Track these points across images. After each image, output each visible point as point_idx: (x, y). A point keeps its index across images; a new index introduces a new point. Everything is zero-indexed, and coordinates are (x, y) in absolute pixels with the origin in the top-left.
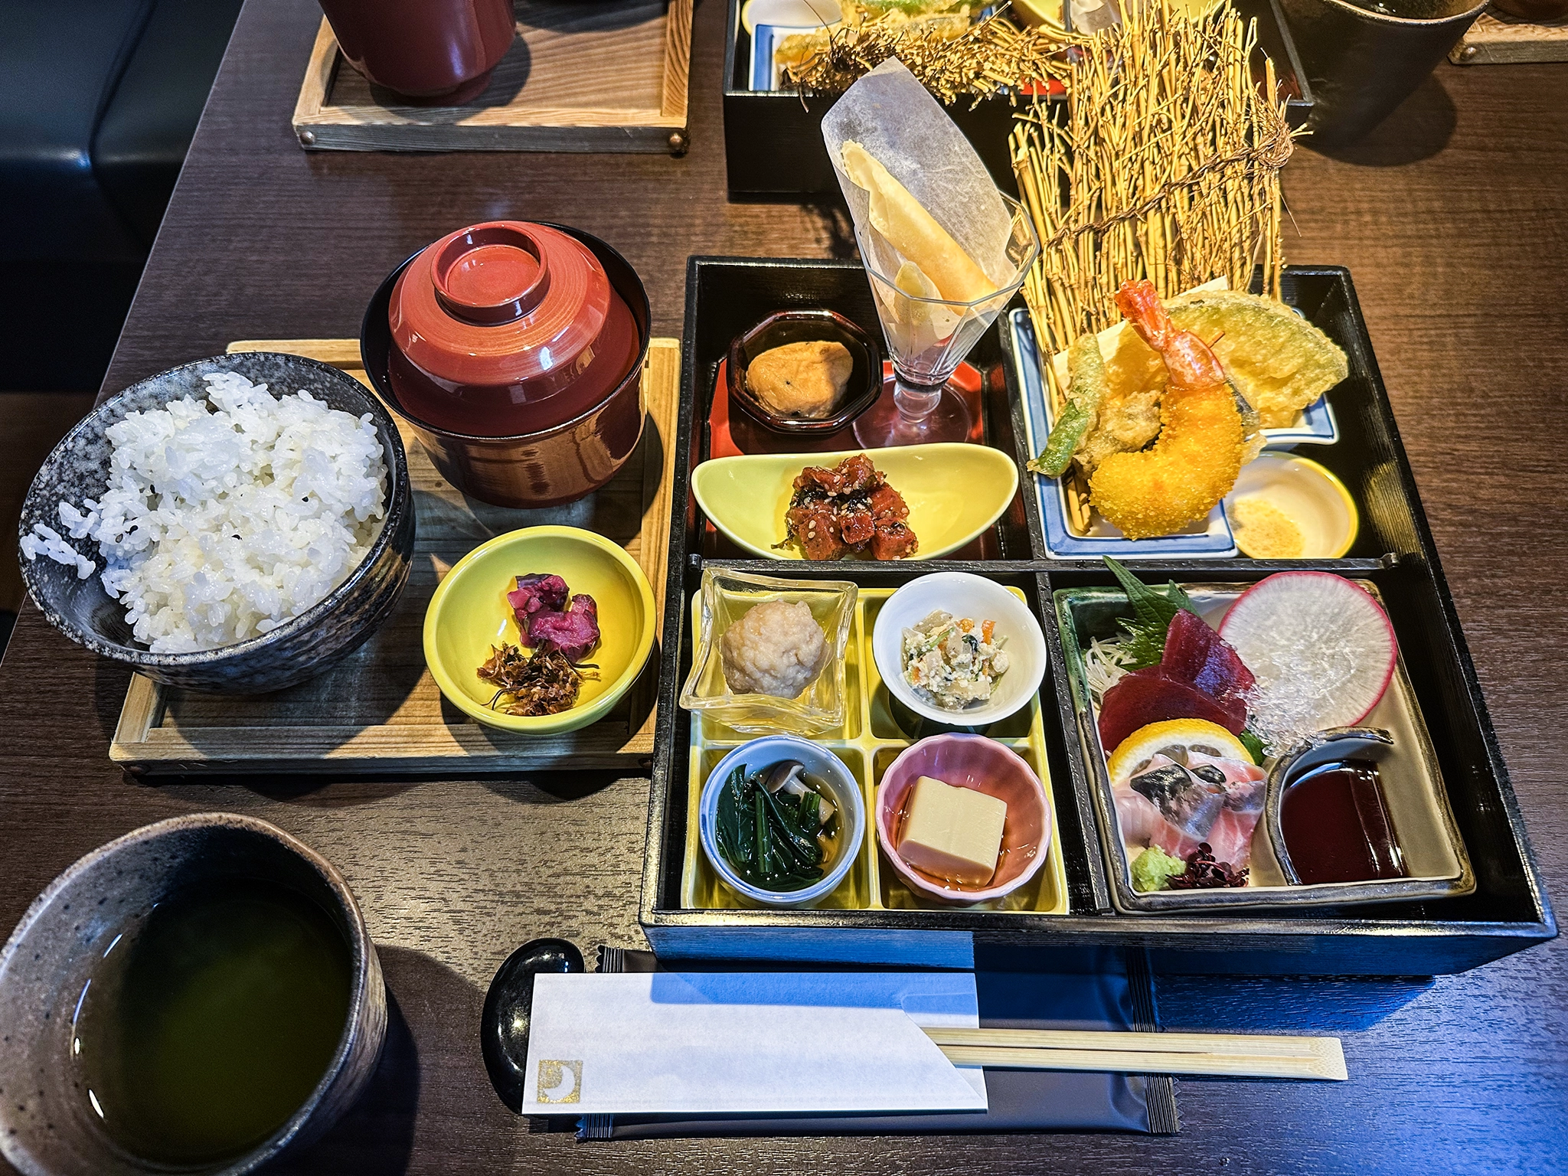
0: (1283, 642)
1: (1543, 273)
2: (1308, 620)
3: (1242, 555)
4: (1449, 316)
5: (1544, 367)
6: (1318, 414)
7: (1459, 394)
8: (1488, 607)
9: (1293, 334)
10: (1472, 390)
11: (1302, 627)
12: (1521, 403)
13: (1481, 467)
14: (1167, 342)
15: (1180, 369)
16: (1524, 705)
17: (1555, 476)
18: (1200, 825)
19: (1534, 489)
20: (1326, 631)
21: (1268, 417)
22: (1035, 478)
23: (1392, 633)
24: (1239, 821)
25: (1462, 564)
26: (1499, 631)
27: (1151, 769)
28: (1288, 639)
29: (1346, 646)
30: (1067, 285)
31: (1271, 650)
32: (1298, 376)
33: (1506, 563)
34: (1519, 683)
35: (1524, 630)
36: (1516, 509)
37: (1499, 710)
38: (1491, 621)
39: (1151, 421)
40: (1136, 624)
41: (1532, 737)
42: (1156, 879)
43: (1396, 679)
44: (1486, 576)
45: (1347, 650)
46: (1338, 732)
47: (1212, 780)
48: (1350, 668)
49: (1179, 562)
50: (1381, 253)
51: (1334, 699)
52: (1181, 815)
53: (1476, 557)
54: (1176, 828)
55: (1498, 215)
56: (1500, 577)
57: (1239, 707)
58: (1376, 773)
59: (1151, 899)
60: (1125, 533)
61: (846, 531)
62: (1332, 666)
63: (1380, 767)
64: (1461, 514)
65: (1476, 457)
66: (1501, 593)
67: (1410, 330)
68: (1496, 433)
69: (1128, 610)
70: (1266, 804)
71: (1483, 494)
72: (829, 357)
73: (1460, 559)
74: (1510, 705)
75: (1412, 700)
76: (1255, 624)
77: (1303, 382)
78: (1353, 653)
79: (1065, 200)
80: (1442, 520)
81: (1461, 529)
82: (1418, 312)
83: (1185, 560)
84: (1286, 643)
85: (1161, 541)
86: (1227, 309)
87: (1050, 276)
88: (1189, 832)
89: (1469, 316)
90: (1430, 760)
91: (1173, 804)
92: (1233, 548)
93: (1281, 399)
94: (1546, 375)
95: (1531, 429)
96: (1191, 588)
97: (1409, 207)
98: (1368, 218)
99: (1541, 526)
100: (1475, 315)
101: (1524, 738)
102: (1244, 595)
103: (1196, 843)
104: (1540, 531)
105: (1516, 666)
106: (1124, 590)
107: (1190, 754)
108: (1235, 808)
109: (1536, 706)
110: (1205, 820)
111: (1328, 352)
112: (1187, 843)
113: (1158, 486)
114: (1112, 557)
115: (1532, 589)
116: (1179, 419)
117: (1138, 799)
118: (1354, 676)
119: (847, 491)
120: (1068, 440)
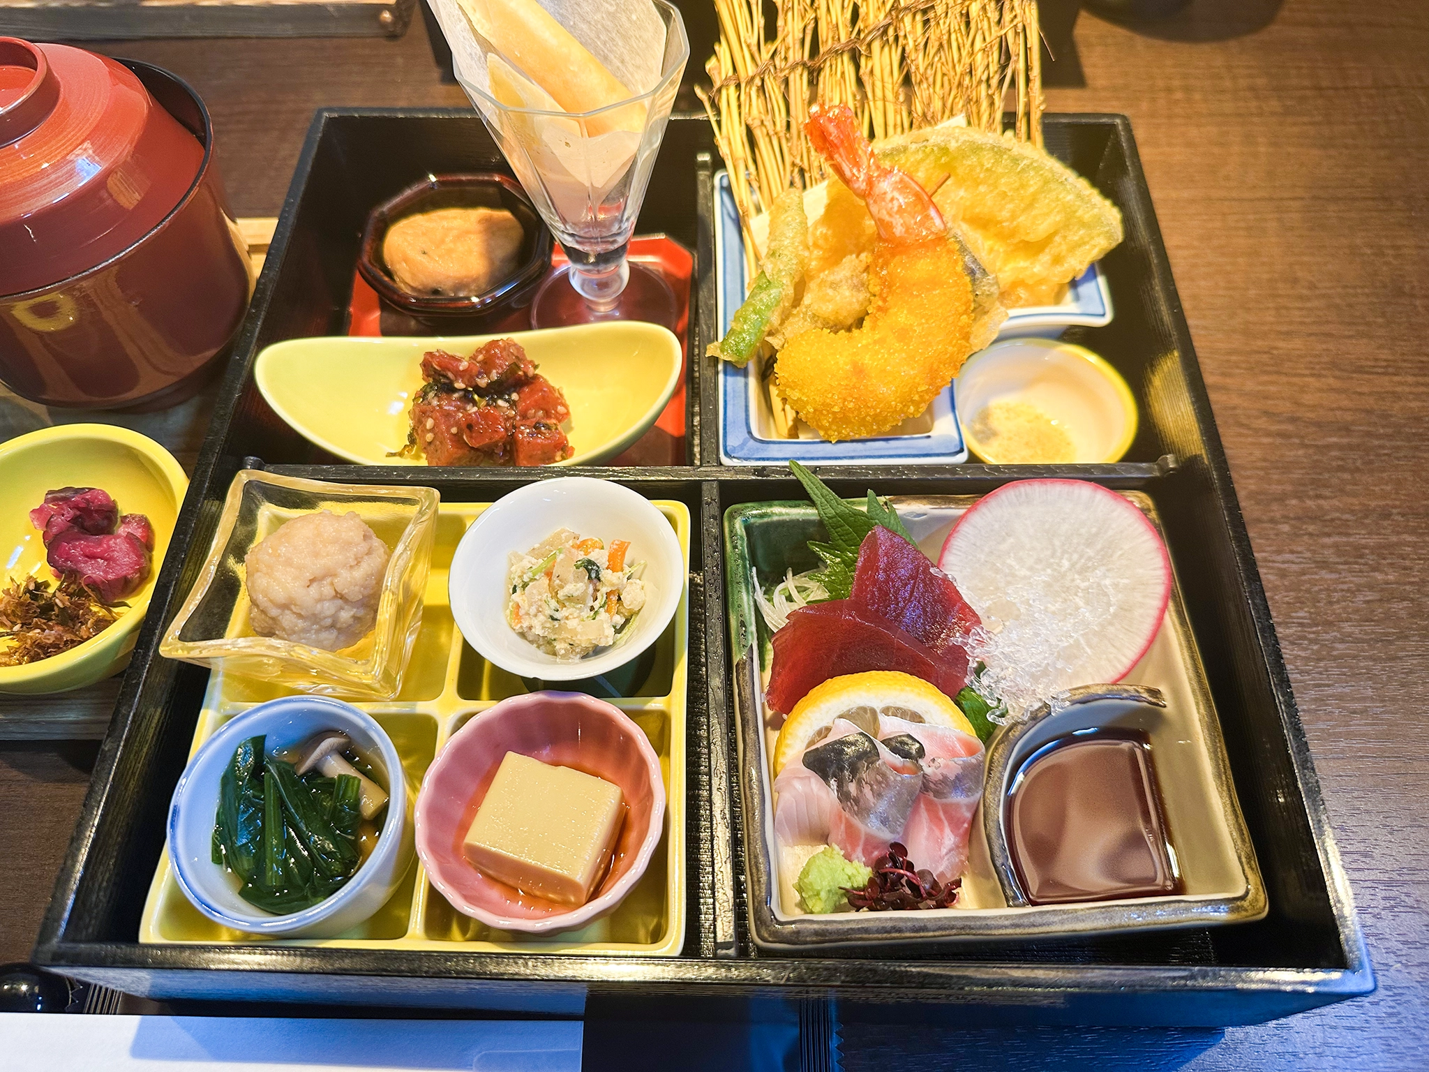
0: (1024, 572)
1: (1383, 153)
2: (1057, 543)
3: (973, 458)
4: (1271, 199)
5: (1383, 255)
6: (1086, 289)
7: (1280, 285)
8: (1311, 535)
9: (1046, 182)
10: (1295, 281)
11: (1049, 553)
12: (1356, 295)
13: (1306, 368)
14: (870, 182)
15: (887, 218)
16: (1354, 657)
17: (1396, 379)
18: (887, 818)
19: (1371, 394)
20: (1081, 557)
21: (1022, 293)
22: (720, 367)
23: (1166, 558)
24: (945, 812)
25: (1279, 482)
26: (1324, 565)
27: (831, 738)
28: (1031, 569)
29: (1105, 577)
30: (771, 133)
31: (1009, 583)
32: (1057, 239)
33: (1335, 481)
34: (1349, 630)
35: (1356, 563)
36: (1348, 417)
37: (1322, 664)
38: (1314, 552)
39: (859, 291)
40: (831, 549)
41: (1364, 699)
42: (823, 895)
43: (1171, 620)
44: (1310, 498)
45: (1107, 582)
46: (1092, 691)
47: (906, 755)
48: (1109, 604)
49: (887, 469)
50: (1193, 132)
51: (1090, 646)
52: (862, 802)
53: (1297, 475)
54: (856, 821)
55: (1331, 93)
56: (1325, 498)
57: (958, 656)
58: (1147, 747)
59: (799, 926)
60: (822, 433)
61: (467, 430)
62: (1087, 603)
63: (1152, 738)
64: (1280, 422)
65: (1300, 356)
66: (1328, 517)
67: (1224, 214)
68: (1326, 328)
69: (821, 531)
70: (985, 790)
71: (1308, 399)
72: (491, 228)
73: (1276, 477)
74: (1335, 658)
75: (1190, 648)
76: (987, 550)
77: (1064, 247)
78: (1116, 585)
79: (771, 33)
80: (1256, 430)
81: (1279, 441)
82: (1234, 194)
83: (896, 467)
84: (1028, 573)
85: (869, 444)
86: (959, 148)
87: (750, 122)
88: (872, 827)
89: (1294, 199)
90: (1211, 727)
91: (852, 788)
92: (962, 450)
93: (1037, 269)
94: (1386, 263)
95: (1368, 324)
96: (902, 502)
97: (1228, 84)
98: (1178, 95)
99: (1379, 437)
100: (1302, 199)
101: (1354, 700)
102: (969, 511)
103: (884, 843)
104: (1376, 443)
105: (1344, 608)
106: (812, 504)
107: (882, 718)
108: (938, 794)
109: (1372, 658)
110: (894, 811)
111: (1094, 206)
112: (870, 844)
113: (859, 371)
114: (801, 463)
115: (1367, 512)
116: (890, 287)
117: (813, 780)
118: (1115, 615)
119: (483, 382)
120: (754, 317)
